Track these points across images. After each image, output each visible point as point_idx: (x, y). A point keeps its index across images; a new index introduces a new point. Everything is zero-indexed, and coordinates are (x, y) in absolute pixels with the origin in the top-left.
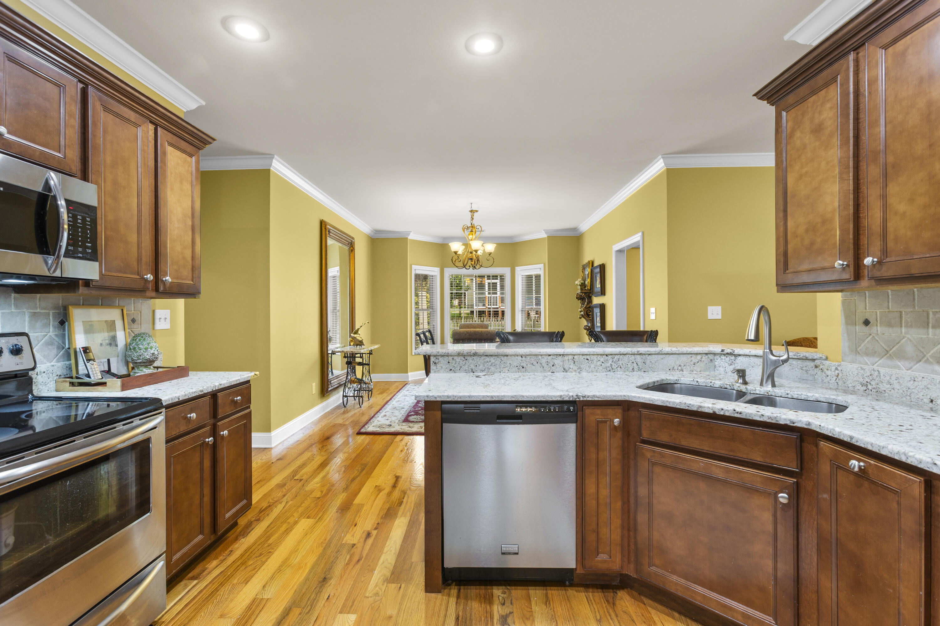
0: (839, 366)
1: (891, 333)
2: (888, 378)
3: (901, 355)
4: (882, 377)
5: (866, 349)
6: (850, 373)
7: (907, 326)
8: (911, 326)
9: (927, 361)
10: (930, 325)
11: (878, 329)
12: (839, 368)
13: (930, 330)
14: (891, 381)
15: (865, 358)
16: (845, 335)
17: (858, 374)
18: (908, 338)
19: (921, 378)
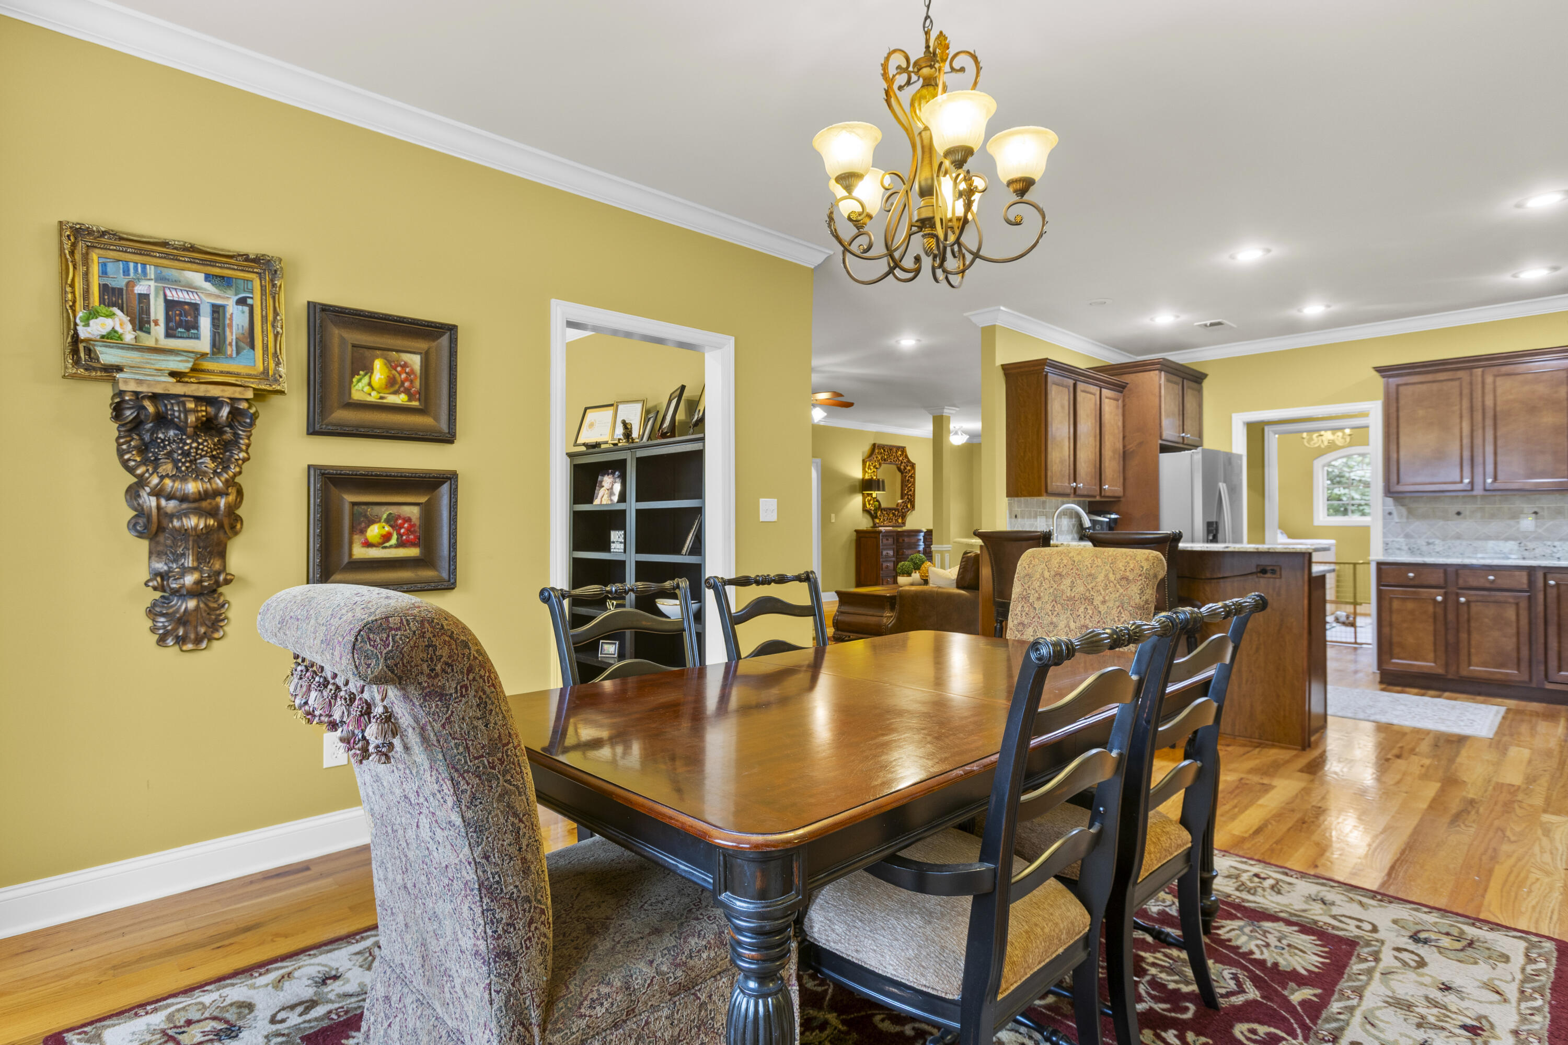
1: (1022, 522)
7: (1027, 518)
10: (1032, 517)
13: (1032, 519)
18: (1027, 524)
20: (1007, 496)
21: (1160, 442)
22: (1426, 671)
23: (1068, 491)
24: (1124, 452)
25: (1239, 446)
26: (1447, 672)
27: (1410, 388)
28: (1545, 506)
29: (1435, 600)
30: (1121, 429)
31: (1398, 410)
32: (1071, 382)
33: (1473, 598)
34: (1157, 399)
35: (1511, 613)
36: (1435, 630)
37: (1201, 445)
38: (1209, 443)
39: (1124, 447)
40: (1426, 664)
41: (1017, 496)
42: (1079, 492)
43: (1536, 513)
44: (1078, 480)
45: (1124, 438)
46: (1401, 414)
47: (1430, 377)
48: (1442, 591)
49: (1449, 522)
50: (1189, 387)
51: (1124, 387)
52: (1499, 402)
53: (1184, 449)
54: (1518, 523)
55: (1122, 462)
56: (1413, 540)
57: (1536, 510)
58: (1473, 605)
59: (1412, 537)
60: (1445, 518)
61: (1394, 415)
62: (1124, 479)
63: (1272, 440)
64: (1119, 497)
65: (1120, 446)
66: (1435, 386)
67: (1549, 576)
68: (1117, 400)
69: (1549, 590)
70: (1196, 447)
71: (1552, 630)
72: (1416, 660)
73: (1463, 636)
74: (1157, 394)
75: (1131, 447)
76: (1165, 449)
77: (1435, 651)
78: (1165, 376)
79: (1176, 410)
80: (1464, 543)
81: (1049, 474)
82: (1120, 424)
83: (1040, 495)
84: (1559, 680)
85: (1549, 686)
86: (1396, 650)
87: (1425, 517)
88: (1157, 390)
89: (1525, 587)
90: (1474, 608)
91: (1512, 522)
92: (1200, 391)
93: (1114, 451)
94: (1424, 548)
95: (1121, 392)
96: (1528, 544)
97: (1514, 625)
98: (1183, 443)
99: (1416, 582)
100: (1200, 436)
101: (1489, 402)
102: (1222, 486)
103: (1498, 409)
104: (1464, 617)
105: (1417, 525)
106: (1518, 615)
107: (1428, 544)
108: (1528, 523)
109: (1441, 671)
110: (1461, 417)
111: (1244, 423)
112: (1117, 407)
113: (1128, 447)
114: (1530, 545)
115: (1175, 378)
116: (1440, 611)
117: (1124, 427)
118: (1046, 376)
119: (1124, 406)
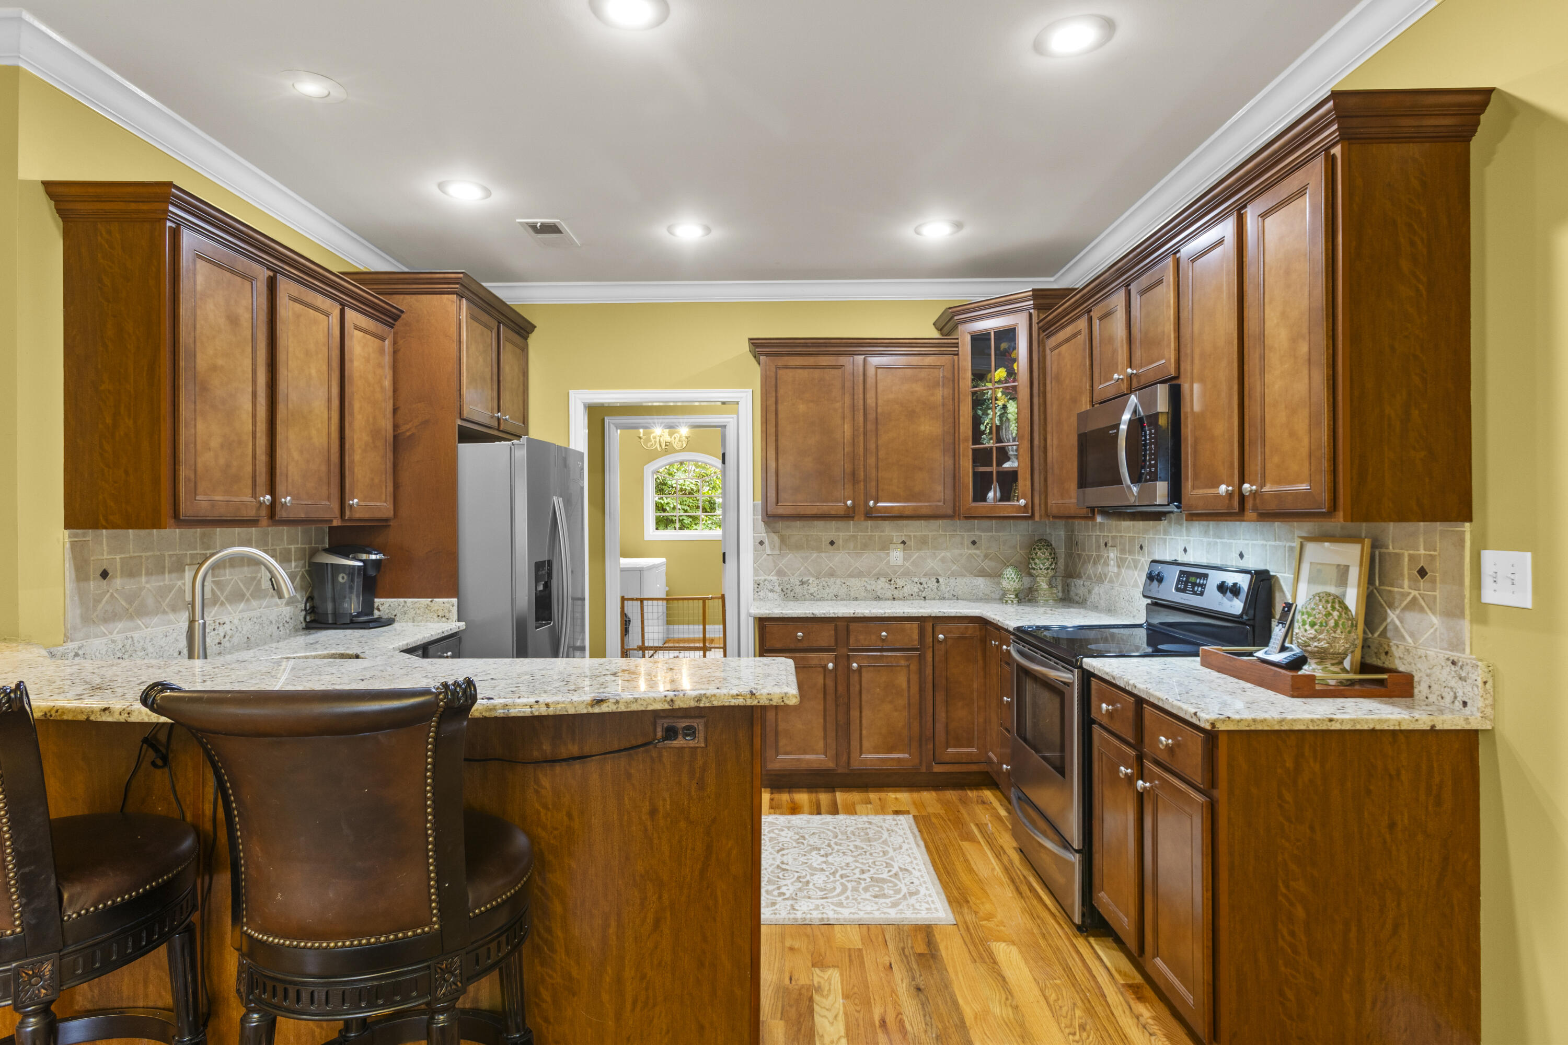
0: (80, 648)
1: (130, 585)
2: (142, 643)
3: (142, 612)
4: (136, 644)
5: (105, 613)
6: (97, 654)
7: (147, 574)
8: (152, 574)
9: (164, 612)
10: (167, 570)
11: (118, 582)
12: (81, 652)
13: (167, 575)
14: (145, 646)
15: (102, 627)
16: (76, 598)
17: (107, 651)
18: (148, 589)
19: (171, 631)
20: (66, 527)
21: (459, 422)
22: (815, 766)
23: (251, 513)
24: (395, 437)
25: (579, 440)
26: (837, 765)
27: (790, 373)
28: (912, 534)
29: (825, 667)
30: (390, 393)
31: (777, 403)
32: (263, 274)
33: (865, 663)
34: (455, 346)
35: (901, 680)
36: (825, 710)
37: (527, 434)
38: (538, 430)
39: (396, 427)
40: (815, 758)
41: (95, 525)
42: (281, 514)
43: (904, 543)
44: (280, 488)
45: (395, 410)
46: (780, 407)
47: (810, 361)
48: (832, 655)
49: (823, 555)
50: (507, 340)
51: (396, 318)
52: (880, 402)
53: (500, 439)
54: (888, 554)
55: (390, 455)
56: (786, 578)
57: (904, 538)
58: (864, 670)
59: (785, 574)
60: (819, 549)
61: (773, 408)
62: (396, 486)
63: (615, 436)
64: (386, 520)
65: (386, 424)
66: (817, 373)
67: (938, 628)
68: (383, 339)
69: (937, 646)
70: (519, 437)
71: (940, 697)
72: (805, 753)
73: (854, 713)
74: (455, 336)
75: (407, 428)
76: (468, 435)
77: (825, 738)
78: (468, 308)
79: (488, 370)
80: (838, 581)
81: (184, 472)
82: (388, 383)
83: (156, 524)
84: (947, 759)
85: (937, 769)
86: (782, 742)
87: (798, 547)
88: (454, 329)
89: (916, 644)
90: (866, 676)
91: (882, 554)
92: (524, 350)
93: (375, 433)
94: (798, 590)
95: (391, 326)
96: (898, 581)
97: (906, 694)
98: (498, 430)
99: (805, 645)
100: (525, 420)
101: (871, 402)
102: (558, 501)
103: (879, 410)
104: (854, 689)
105: (791, 559)
106: (909, 681)
107: (802, 583)
108: (896, 556)
109: (831, 765)
110: (843, 418)
111: (585, 405)
112: (382, 351)
113: (403, 428)
114: (900, 583)
115: (485, 317)
116: (830, 683)
117: (395, 390)
118: (175, 234)
119: (395, 352)
